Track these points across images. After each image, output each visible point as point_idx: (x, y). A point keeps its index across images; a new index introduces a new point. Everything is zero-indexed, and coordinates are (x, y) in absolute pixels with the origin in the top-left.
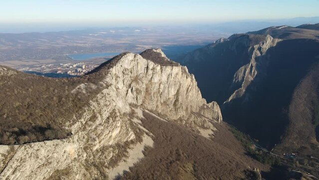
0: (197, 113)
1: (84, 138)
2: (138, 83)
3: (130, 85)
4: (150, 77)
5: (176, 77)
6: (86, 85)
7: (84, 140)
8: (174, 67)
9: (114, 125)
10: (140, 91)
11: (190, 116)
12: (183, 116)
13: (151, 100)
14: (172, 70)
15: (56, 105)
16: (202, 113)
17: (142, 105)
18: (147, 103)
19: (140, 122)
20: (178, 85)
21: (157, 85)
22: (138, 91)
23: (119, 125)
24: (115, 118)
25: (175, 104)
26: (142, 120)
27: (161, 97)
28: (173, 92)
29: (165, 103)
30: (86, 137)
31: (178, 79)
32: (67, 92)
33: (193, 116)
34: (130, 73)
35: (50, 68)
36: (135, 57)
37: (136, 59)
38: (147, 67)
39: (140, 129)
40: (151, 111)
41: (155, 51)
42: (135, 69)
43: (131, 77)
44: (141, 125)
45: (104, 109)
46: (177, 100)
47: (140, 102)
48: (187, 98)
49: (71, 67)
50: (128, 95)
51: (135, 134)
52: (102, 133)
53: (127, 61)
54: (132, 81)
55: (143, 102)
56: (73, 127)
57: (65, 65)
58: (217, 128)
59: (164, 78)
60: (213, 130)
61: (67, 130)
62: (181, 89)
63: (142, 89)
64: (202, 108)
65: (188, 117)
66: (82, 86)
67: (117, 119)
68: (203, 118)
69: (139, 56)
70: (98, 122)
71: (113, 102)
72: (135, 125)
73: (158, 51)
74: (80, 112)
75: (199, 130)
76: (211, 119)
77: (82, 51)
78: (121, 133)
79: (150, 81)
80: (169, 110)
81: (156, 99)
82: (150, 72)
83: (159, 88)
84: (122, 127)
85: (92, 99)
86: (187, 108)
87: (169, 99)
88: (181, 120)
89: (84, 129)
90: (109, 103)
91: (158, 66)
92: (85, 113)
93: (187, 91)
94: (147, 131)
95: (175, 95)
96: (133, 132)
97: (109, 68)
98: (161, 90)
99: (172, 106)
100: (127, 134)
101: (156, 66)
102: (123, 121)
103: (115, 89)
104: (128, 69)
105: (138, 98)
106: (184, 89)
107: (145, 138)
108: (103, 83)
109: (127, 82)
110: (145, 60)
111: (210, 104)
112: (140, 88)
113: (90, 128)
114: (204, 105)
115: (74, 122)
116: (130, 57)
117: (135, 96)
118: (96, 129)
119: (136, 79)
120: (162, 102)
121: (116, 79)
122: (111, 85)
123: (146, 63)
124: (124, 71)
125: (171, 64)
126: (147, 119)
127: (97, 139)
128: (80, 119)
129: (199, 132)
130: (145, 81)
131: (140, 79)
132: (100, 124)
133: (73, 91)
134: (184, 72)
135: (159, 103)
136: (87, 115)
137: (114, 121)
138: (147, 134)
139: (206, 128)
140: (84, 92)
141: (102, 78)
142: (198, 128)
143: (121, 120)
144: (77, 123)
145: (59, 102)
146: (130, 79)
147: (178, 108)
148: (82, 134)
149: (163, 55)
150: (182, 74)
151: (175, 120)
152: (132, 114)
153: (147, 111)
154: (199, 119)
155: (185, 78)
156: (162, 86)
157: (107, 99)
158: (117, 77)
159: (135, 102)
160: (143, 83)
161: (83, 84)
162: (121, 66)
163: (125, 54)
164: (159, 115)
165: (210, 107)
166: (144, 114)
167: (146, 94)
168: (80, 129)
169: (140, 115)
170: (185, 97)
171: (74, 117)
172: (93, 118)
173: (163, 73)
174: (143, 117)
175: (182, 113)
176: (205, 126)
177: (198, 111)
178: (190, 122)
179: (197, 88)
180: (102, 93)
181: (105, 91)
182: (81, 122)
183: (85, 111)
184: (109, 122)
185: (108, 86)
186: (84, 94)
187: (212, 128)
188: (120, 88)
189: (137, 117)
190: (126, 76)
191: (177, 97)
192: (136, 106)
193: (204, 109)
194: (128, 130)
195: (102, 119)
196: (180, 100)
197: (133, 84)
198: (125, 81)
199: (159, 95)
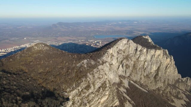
0: (173, 85)
1: (78, 102)
2: (128, 60)
3: (122, 61)
4: (138, 57)
5: (158, 57)
6: (88, 61)
7: (78, 104)
8: (157, 50)
9: (103, 94)
10: (129, 67)
11: (167, 88)
12: (161, 87)
13: (136, 73)
14: (155, 52)
15: (64, 74)
16: (177, 86)
17: (129, 76)
18: (133, 76)
19: (125, 91)
20: (159, 64)
21: (143, 63)
22: (127, 67)
23: (107, 93)
24: (105, 88)
25: (155, 77)
26: (127, 89)
27: (144, 72)
28: (154, 68)
29: (147, 76)
30: (80, 101)
31: (160, 59)
32: (74, 65)
33: (169, 88)
34: (123, 53)
35: (82, 42)
36: (128, 42)
37: (129, 43)
38: (136, 50)
39: (124, 97)
40: (135, 82)
41: (144, 37)
42: (127, 50)
43: (123, 56)
44: (125, 94)
45: (97, 81)
46: (157, 74)
47: (128, 74)
48: (165, 73)
49: (94, 42)
50: (119, 69)
51: (120, 101)
52: (93, 100)
53: (121, 44)
54: (124, 59)
55: (130, 74)
56: (72, 92)
57: (91, 41)
58: (189, 99)
59: (149, 58)
60: (185, 101)
61: (66, 96)
62: (162, 66)
63: (130, 65)
64: (178, 81)
65: (164, 88)
66: (85, 61)
67: (106, 89)
68: (178, 90)
69: (131, 41)
70: (90, 91)
71: (105, 75)
72: (120, 93)
73: (146, 37)
74: (79, 82)
75: (174, 99)
76: (185, 91)
77: (101, 33)
78: (108, 100)
79: (138, 59)
80: (150, 82)
81: (140, 73)
82: (138, 53)
83: (144, 65)
84: (109, 95)
85: (89, 73)
86: (165, 81)
87: (151, 73)
88: (159, 89)
89: (80, 95)
90: (101, 77)
91: (144, 49)
92: (82, 83)
93: (166, 68)
94: (130, 99)
95: (156, 71)
96: (118, 100)
97: (108, 49)
98: (145, 66)
99: (152, 79)
100: (113, 101)
101: (143, 49)
102: (111, 90)
103: (109, 66)
104: (122, 50)
105: (127, 71)
106: (164, 66)
107: (127, 105)
108: (100, 60)
109: (120, 59)
110: (135, 44)
111: (184, 79)
112: (129, 64)
113: (84, 95)
114: (179, 79)
115: (73, 89)
116: (125, 41)
117: (125, 70)
118: (88, 96)
119: (127, 58)
120: (145, 75)
121: (111, 58)
122: (106, 62)
123: (136, 47)
124: (119, 52)
125: (155, 48)
126: (131, 89)
127: (88, 104)
128: (78, 87)
129: (173, 101)
130: (134, 59)
131: (130, 58)
132: (92, 93)
133: (78, 65)
134: (165, 54)
135: (142, 76)
136: (83, 85)
137: (103, 91)
138: (129, 101)
139: (180, 99)
140: (85, 66)
141: (101, 56)
142: (173, 97)
143: (109, 90)
144: (75, 90)
145: (67, 72)
146: (122, 57)
147: (157, 81)
148: (77, 99)
149: (150, 40)
150: (163, 55)
151: (154, 90)
152: (120, 84)
153: (132, 82)
154: (174, 91)
155: (166, 58)
156: (146, 63)
157: (101, 73)
158: (112, 56)
159: (124, 74)
160: (132, 60)
161: (86, 60)
162: (117, 48)
163: (121, 39)
164: (141, 85)
165: (184, 80)
166: (130, 84)
167: (133, 69)
168: (77, 95)
169: (126, 85)
170: (164, 72)
171: (74, 85)
172: (88, 87)
173: (148, 54)
174: (128, 87)
175: (160, 85)
176: (179, 96)
177: (173, 83)
178: (166, 92)
179: (174, 66)
180: (98, 69)
181: (100, 67)
182: (78, 89)
183: (83, 82)
184: (99, 91)
185: (103, 63)
186: (85, 68)
187: (184, 99)
188: (114, 64)
189: (124, 87)
190: (120, 55)
191: (157, 72)
192: (124, 77)
193: (179, 82)
194: (114, 98)
195: (94, 89)
196: (160, 75)
197: (125, 61)
198: (119, 58)
199: (143, 70)
